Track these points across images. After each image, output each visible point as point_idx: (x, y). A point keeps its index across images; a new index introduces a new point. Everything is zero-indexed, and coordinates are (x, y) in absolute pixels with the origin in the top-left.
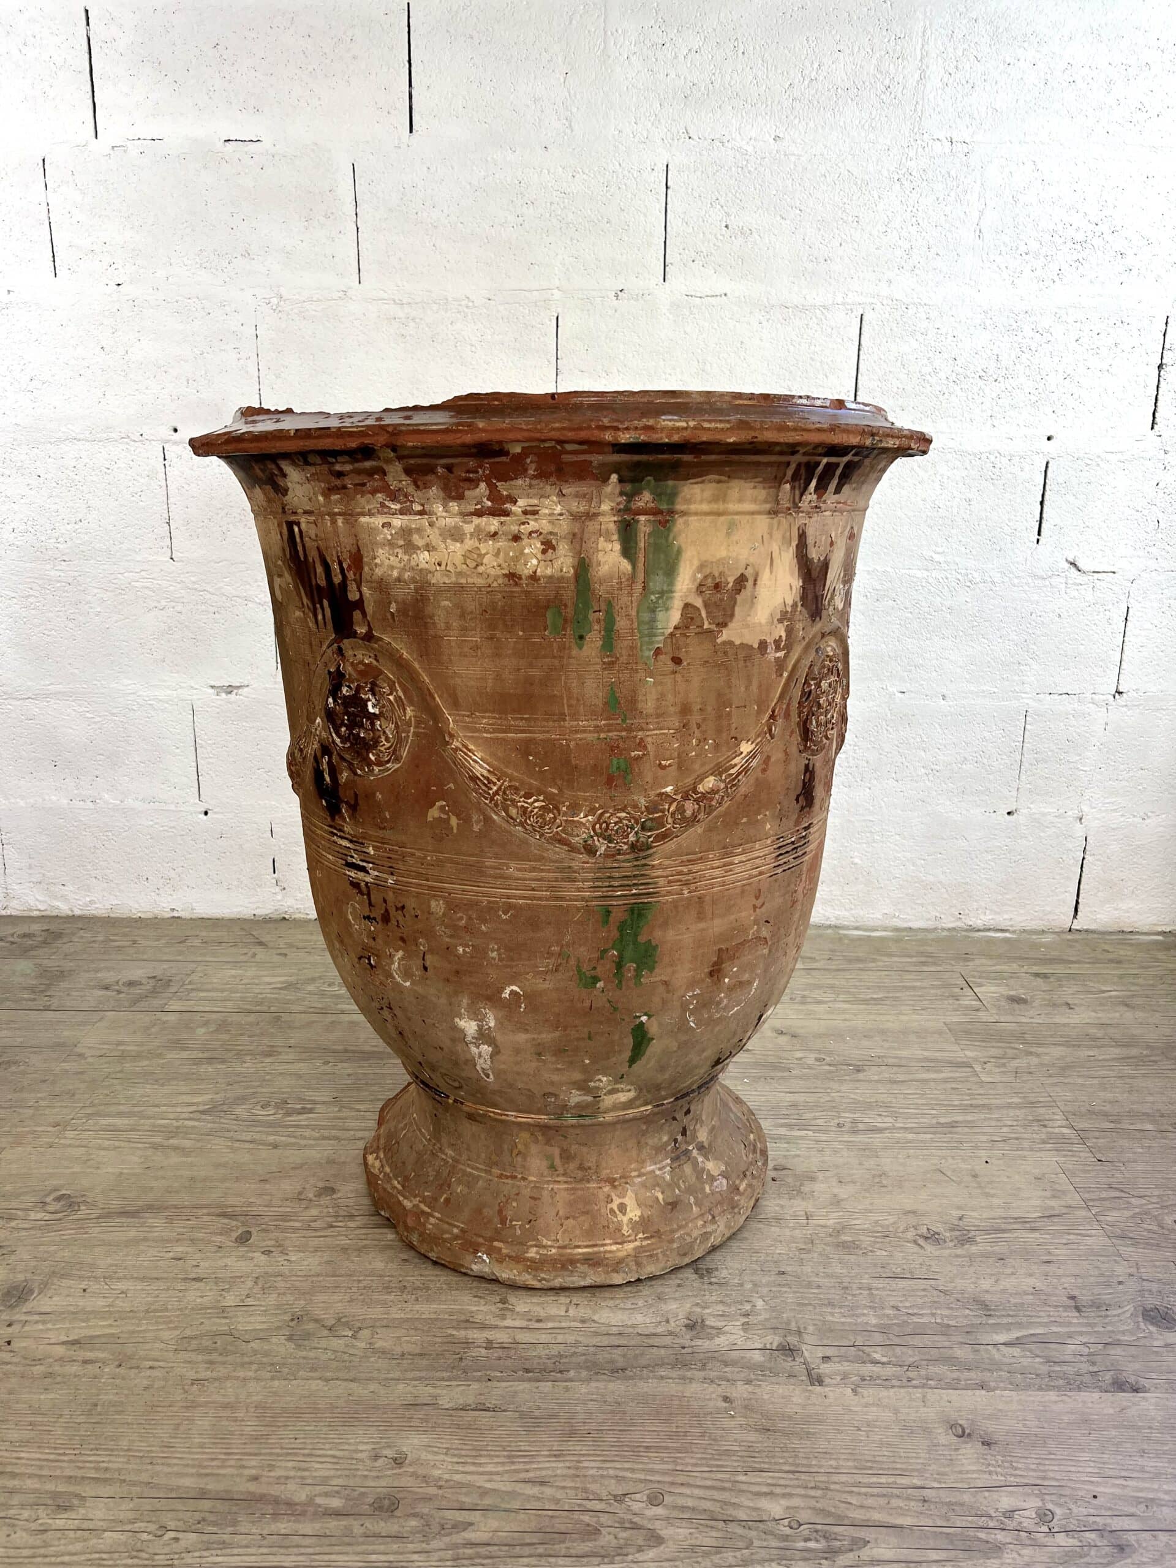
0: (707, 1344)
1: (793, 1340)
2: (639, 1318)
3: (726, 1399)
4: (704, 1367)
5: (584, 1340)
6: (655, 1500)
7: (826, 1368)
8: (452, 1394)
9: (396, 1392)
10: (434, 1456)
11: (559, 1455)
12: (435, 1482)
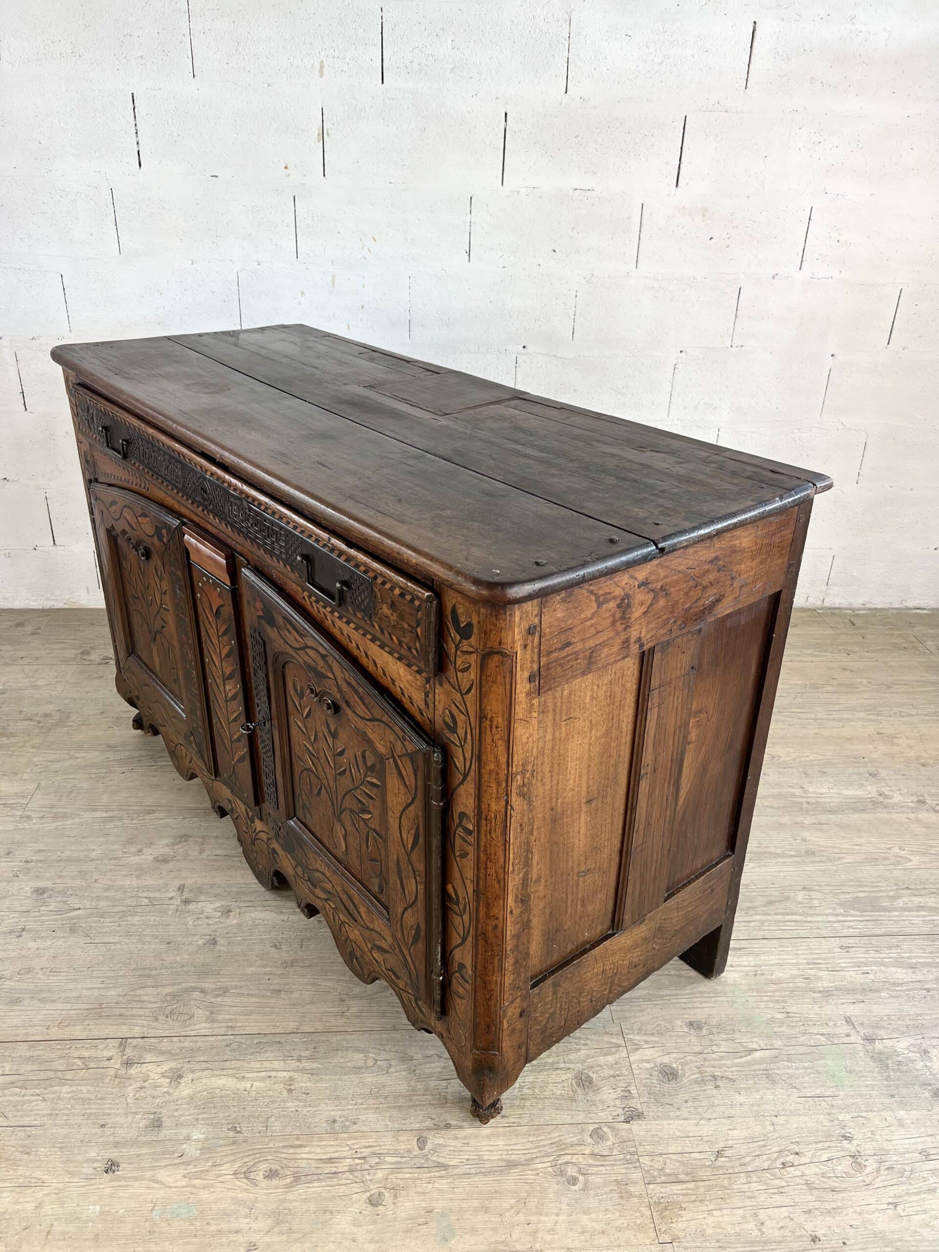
0: (890, 801)
1: (921, 798)
2: (858, 793)
3: (908, 818)
4: (893, 809)
5: (844, 800)
6: (902, 849)
8: (808, 820)
9: (786, 819)
10: (816, 839)
11: (860, 837)
12: (822, 846)
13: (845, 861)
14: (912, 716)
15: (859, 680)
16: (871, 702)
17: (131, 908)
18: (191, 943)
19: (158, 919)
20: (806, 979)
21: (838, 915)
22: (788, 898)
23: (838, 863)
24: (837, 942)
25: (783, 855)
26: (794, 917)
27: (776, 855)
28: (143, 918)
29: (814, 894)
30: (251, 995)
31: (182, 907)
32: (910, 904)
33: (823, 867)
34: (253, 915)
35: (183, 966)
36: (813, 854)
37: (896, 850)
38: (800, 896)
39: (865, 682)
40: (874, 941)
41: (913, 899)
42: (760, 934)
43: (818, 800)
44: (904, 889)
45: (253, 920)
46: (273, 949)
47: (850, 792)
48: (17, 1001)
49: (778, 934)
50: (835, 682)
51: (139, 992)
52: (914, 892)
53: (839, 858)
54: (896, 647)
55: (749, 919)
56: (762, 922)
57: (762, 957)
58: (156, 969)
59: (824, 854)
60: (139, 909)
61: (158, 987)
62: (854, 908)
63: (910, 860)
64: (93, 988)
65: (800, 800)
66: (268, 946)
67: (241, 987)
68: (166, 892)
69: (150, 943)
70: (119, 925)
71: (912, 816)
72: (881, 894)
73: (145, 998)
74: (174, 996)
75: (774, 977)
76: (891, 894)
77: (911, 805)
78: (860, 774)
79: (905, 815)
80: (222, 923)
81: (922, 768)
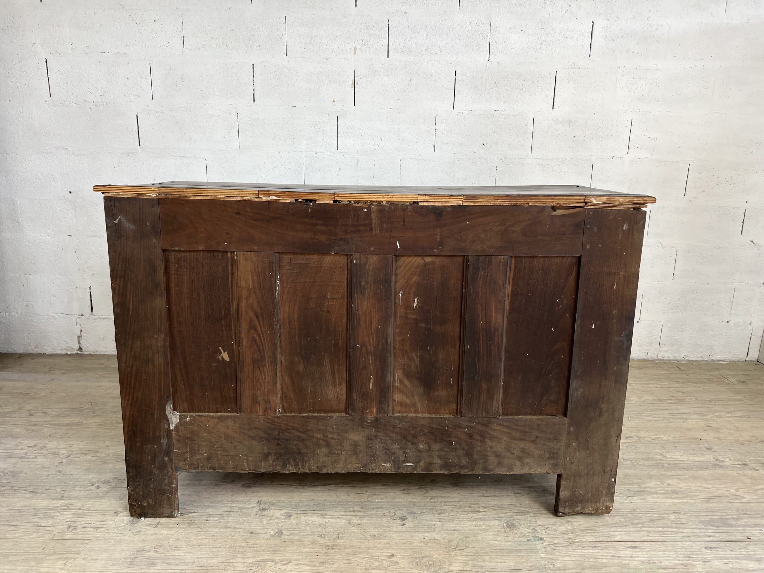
0: (723, 464)
1: (744, 462)
2: (701, 459)
3: (738, 474)
4: (727, 468)
5: (692, 463)
6: (736, 491)
7: (757, 468)
8: (670, 473)
9: (655, 472)
10: (677, 484)
11: (707, 484)
12: (682, 488)
13: (699, 497)
14: (730, 417)
15: (689, 398)
16: (700, 409)
17: (227, 513)
18: (266, 533)
19: (244, 519)
20: (686, 566)
21: (700, 529)
22: (664, 518)
23: (695, 498)
24: (702, 545)
25: (656, 493)
26: (671, 529)
27: (652, 493)
28: (235, 518)
29: (681, 516)
30: (306, 565)
31: (260, 513)
32: (749, 523)
33: (685, 500)
34: (306, 518)
35: (261, 546)
36: (677, 492)
37: (734, 491)
38: (672, 517)
39: (693, 398)
40: (729, 544)
41: (750, 520)
42: (649, 539)
43: (675, 462)
44: (743, 514)
45: (306, 521)
46: (319, 538)
47: (695, 458)
48: (153, 564)
49: (660, 539)
50: (673, 398)
51: (232, 561)
52: (751, 516)
53: (695, 495)
54: (710, 381)
55: (639, 529)
56: (649, 532)
57: (653, 553)
58: (243, 547)
59: (683, 492)
60: (233, 513)
61: (245, 558)
62: (711, 525)
63: (744, 498)
64: (202, 558)
65: (663, 462)
66: (316, 536)
67: (300, 560)
68: (249, 504)
69: (239, 532)
70: (220, 522)
71: (740, 472)
72: (728, 517)
73: (236, 565)
74: (256, 564)
75: (662, 565)
76: (735, 517)
77: (739, 466)
78: (700, 448)
79: (735, 472)
80: (286, 522)
81: (742, 446)
